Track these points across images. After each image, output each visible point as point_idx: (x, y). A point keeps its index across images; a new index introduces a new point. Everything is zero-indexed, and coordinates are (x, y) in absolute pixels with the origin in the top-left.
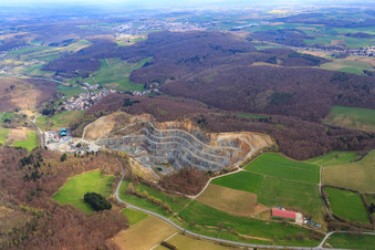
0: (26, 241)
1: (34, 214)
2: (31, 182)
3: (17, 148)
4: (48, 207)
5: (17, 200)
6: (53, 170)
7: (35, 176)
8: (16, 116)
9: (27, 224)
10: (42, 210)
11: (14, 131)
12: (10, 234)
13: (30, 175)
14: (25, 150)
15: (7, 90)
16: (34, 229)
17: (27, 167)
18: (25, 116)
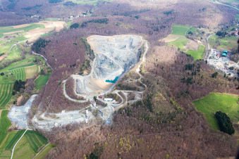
0: (164, 124)
1: (176, 109)
2: (185, 84)
3: (188, 55)
4: (186, 108)
5: (171, 93)
6: (202, 82)
7: (189, 81)
8: (198, 31)
9: (169, 113)
10: (182, 109)
11: (192, 41)
12: (157, 114)
13: (186, 78)
14: (192, 59)
15: (200, 10)
16: (172, 119)
17: (187, 71)
18: (203, 33)
